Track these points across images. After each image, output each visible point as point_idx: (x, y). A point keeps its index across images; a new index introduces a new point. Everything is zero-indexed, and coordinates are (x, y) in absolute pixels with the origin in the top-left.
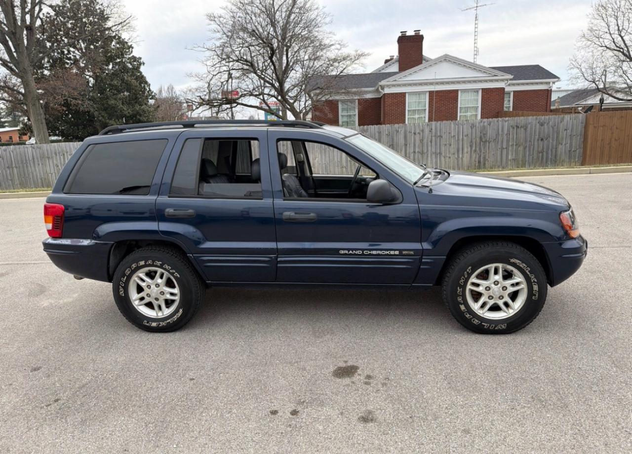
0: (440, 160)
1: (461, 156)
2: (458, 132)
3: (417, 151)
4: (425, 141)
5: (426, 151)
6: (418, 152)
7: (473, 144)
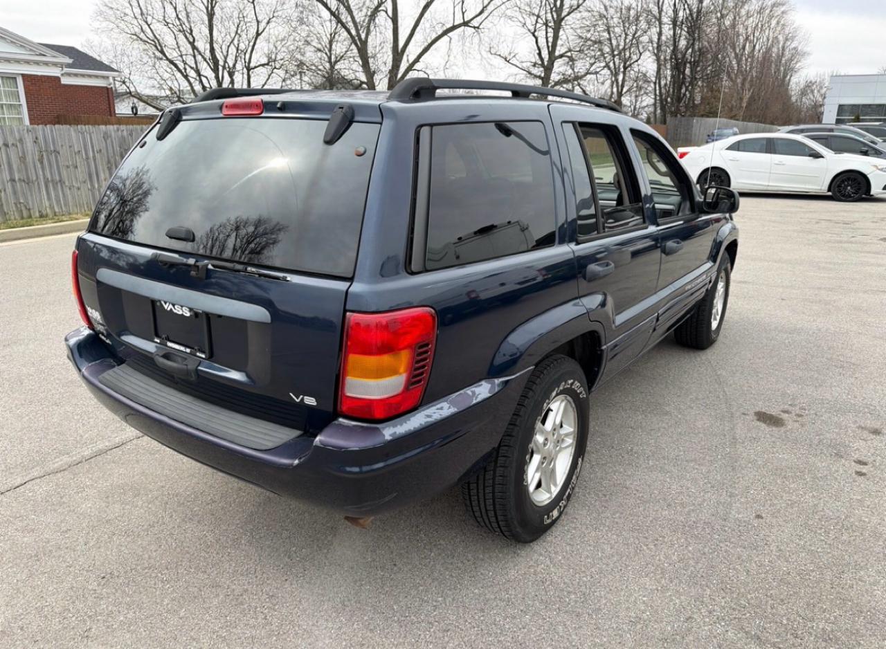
0: (64, 194)
1: (96, 186)
2: (85, 146)
3: (17, 179)
4: (29, 159)
5: (34, 178)
6: (20, 179)
7: (112, 165)
